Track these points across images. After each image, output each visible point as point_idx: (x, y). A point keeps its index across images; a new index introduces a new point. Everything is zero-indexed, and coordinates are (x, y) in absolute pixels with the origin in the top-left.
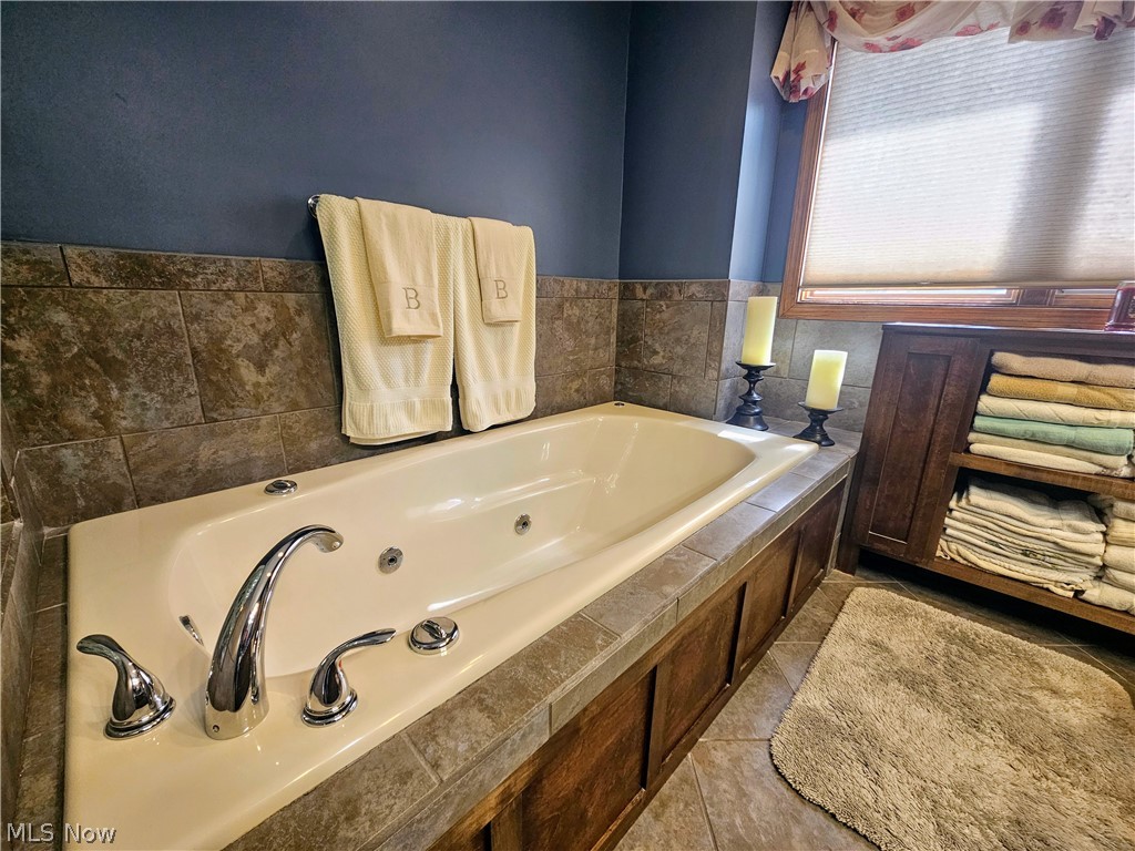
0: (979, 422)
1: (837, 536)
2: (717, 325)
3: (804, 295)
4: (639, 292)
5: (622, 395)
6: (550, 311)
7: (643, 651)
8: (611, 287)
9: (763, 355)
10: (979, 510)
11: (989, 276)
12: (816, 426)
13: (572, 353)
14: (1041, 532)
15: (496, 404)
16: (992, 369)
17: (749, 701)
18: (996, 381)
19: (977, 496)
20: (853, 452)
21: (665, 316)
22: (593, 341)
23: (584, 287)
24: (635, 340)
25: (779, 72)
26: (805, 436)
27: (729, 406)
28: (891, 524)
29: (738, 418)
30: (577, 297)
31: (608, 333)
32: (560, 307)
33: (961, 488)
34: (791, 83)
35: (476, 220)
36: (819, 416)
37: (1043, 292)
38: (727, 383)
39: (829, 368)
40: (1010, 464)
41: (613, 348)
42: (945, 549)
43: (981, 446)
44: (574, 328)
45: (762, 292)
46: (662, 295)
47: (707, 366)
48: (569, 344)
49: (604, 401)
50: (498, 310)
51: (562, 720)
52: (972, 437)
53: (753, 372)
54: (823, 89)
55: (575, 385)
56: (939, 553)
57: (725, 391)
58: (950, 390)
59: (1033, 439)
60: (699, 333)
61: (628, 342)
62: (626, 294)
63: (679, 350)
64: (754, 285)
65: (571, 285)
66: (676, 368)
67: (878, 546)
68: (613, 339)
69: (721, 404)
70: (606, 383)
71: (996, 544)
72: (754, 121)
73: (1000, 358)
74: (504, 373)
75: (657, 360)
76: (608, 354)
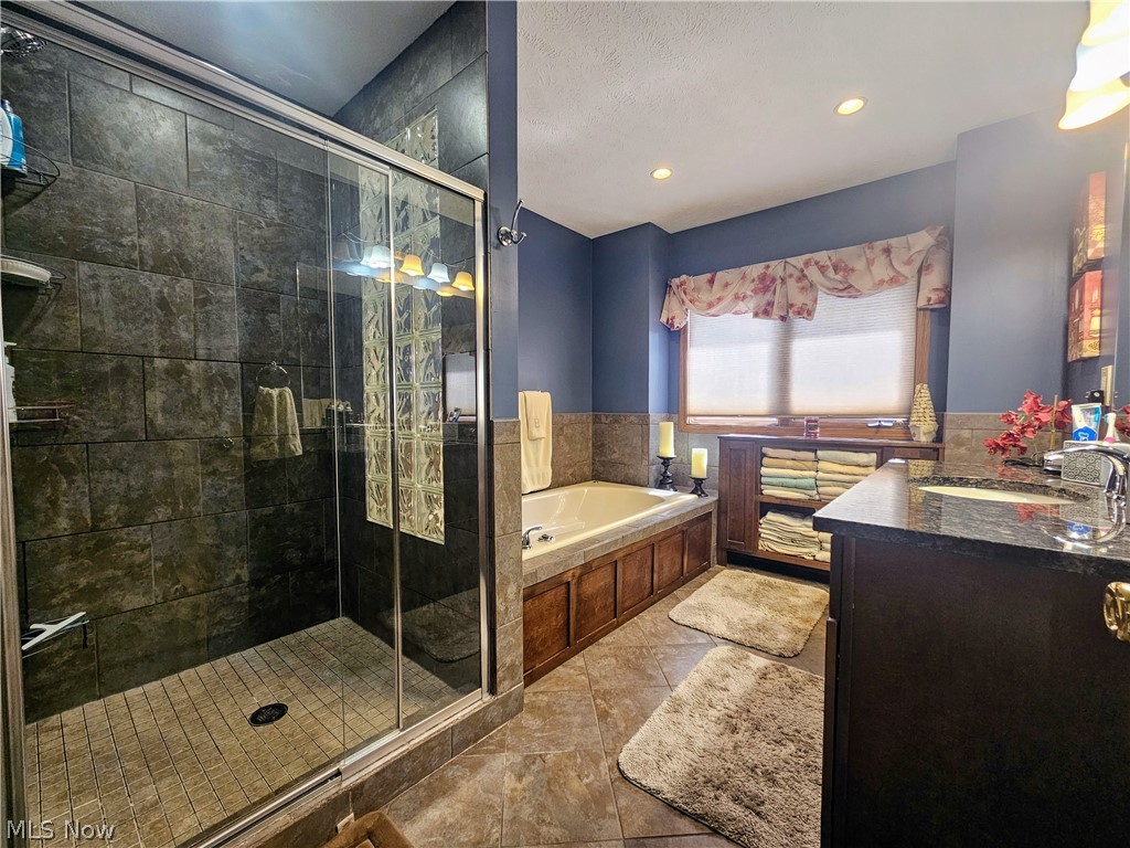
0: (763, 479)
1: (714, 543)
2: (645, 436)
3: (690, 420)
4: (603, 419)
5: (597, 477)
6: (558, 430)
7: (612, 550)
8: (588, 416)
9: (669, 452)
10: (770, 522)
11: (764, 413)
12: (698, 486)
13: (569, 453)
14: (795, 529)
15: (533, 479)
16: (764, 455)
17: (662, 605)
18: (765, 460)
19: (770, 516)
20: (716, 498)
21: (618, 432)
22: (579, 446)
23: (573, 418)
24: (603, 445)
25: (663, 319)
26: (692, 493)
27: (656, 481)
28: (737, 535)
29: (661, 485)
30: (571, 423)
31: (587, 442)
32: (562, 429)
33: (763, 515)
34: (670, 322)
35: (526, 392)
36: (699, 482)
37: (787, 420)
38: (654, 467)
39: (699, 457)
40: (777, 498)
41: (590, 450)
42: (762, 545)
43: (767, 491)
44: (570, 440)
45: (669, 420)
46: (616, 421)
47: (642, 458)
48: (567, 448)
49: (586, 480)
50: (536, 433)
51: (589, 559)
52: (762, 487)
53: (666, 461)
54: (686, 326)
55: (570, 471)
56: (760, 548)
57: (654, 472)
58: (748, 465)
59: (783, 486)
60: (637, 441)
61: (599, 447)
62: (596, 420)
63: (628, 450)
64: (664, 415)
65: (567, 417)
66: (626, 460)
67: (733, 547)
68: (590, 445)
69: (652, 479)
70: (587, 470)
71: (781, 539)
72: (655, 341)
73: (765, 450)
74: (537, 464)
75: (615, 456)
76: (587, 454)
